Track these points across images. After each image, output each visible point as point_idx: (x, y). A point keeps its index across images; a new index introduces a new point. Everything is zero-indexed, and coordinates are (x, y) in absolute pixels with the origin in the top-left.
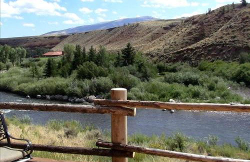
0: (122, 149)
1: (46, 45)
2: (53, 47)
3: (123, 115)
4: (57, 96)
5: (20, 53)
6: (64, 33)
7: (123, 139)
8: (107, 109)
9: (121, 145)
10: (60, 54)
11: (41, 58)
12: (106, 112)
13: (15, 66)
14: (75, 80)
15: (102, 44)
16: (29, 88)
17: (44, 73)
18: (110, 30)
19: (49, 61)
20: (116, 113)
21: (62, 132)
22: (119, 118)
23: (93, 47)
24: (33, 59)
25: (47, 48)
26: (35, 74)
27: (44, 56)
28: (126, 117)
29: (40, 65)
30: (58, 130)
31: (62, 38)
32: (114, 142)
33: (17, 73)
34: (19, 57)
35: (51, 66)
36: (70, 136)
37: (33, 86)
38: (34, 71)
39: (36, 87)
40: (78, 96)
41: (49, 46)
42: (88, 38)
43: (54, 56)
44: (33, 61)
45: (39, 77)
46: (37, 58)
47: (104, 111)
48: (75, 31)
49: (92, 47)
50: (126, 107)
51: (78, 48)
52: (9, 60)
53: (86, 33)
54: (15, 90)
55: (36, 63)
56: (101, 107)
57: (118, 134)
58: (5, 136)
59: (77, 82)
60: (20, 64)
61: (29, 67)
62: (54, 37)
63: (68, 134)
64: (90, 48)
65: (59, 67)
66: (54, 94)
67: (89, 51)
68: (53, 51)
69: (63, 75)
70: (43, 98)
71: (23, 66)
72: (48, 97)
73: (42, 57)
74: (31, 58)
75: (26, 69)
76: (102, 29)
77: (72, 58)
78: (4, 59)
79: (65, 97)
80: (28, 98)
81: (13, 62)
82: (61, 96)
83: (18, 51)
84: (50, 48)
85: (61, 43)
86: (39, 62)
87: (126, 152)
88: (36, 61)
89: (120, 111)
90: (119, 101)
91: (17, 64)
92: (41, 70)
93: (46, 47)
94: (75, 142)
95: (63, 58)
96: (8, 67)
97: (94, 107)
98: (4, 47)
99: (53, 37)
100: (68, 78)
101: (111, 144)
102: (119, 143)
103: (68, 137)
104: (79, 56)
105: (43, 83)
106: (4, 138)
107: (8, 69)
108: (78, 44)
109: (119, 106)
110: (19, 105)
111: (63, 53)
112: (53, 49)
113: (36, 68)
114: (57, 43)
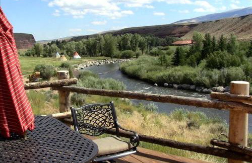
0: (240, 151)
1: (175, 34)
2: (182, 36)
3: (243, 113)
4: (185, 86)
5: (150, 42)
6: (194, 22)
7: (242, 140)
8: (225, 104)
9: (239, 146)
10: (189, 43)
11: (170, 47)
12: (223, 107)
13: (144, 54)
14: (203, 69)
15: (233, 33)
16: (157, 76)
17: (172, 61)
18: (243, 17)
19: (178, 50)
20: (235, 109)
21: (184, 123)
22: (238, 115)
23: (224, 36)
24: (163, 47)
25: (176, 37)
26: (163, 62)
27: (173, 45)
28: (247, 114)
29: (169, 54)
30: (180, 121)
31: (192, 26)
32: (231, 141)
33: (146, 61)
34: (149, 46)
35: (180, 55)
36: (192, 127)
37: (161, 74)
38: (163, 60)
39: (164, 75)
40: (205, 86)
41: (179, 35)
42: (219, 27)
43: (183, 45)
44: (162, 49)
45: (167, 66)
46: (167, 47)
47: (221, 106)
48: (205, 20)
49: (222, 35)
50: (247, 103)
51: (207, 36)
52: (139, 48)
53: (216, 21)
54: (143, 77)
55: (164, 52)
56: (218, 102)
57: (236, 133)
58: (114, 125)
59: (205, 72)
60: (149, 52)
61: (158, 55)
62: (184, 26)
63: (190, 125)
64: (221, 37)
65: (188, 56)
66: (182, 83)
67: (219, 40)
68: (182, 40)
69: (191, 64)
70: (170, 87)
71: (152, 54)
72: (176, 86)
73: (171, 45)
74: (160, 47)
75: (154, 57)
76: (234, 17)
77: (202, 47)
78: (134, 47)
79: (192, 87)
80: (155, 86)
81: (142, 50)
82: (189, 85)
83: (148, 40)
84: (180, 37)
85: (191, 32)
86: (168, 51)
87: (245, 155)
88: (166, 49)
89: (239, 108)
90: (239, 96)
91: (146, 53)
92: (169, 58)
93: (176, 35)
94: (196, 135)
95: (192, 47)
96: (137, 56)
97: (210, 101)
98: (135, 36)
99: (182, 26)
100: (196, 67)
101: (227, 144)
102: (237, 144)
103: (189, 128)
104: (209, 44)
105: (170, 71)
106: (113, 127)
107: (137, 57)
108: (208, 32)
109: (239, 101)
110: (132, 94)
111: (192, 41)
112: (183, 38)
113: (164, 57)
114: (186, 32)
